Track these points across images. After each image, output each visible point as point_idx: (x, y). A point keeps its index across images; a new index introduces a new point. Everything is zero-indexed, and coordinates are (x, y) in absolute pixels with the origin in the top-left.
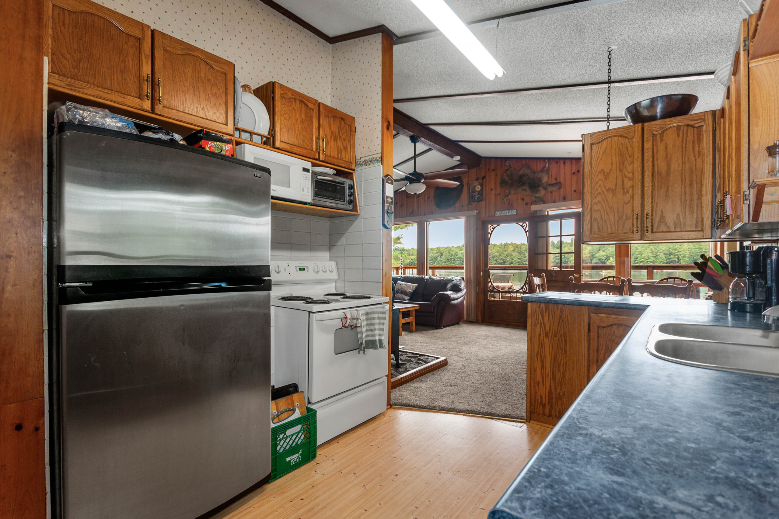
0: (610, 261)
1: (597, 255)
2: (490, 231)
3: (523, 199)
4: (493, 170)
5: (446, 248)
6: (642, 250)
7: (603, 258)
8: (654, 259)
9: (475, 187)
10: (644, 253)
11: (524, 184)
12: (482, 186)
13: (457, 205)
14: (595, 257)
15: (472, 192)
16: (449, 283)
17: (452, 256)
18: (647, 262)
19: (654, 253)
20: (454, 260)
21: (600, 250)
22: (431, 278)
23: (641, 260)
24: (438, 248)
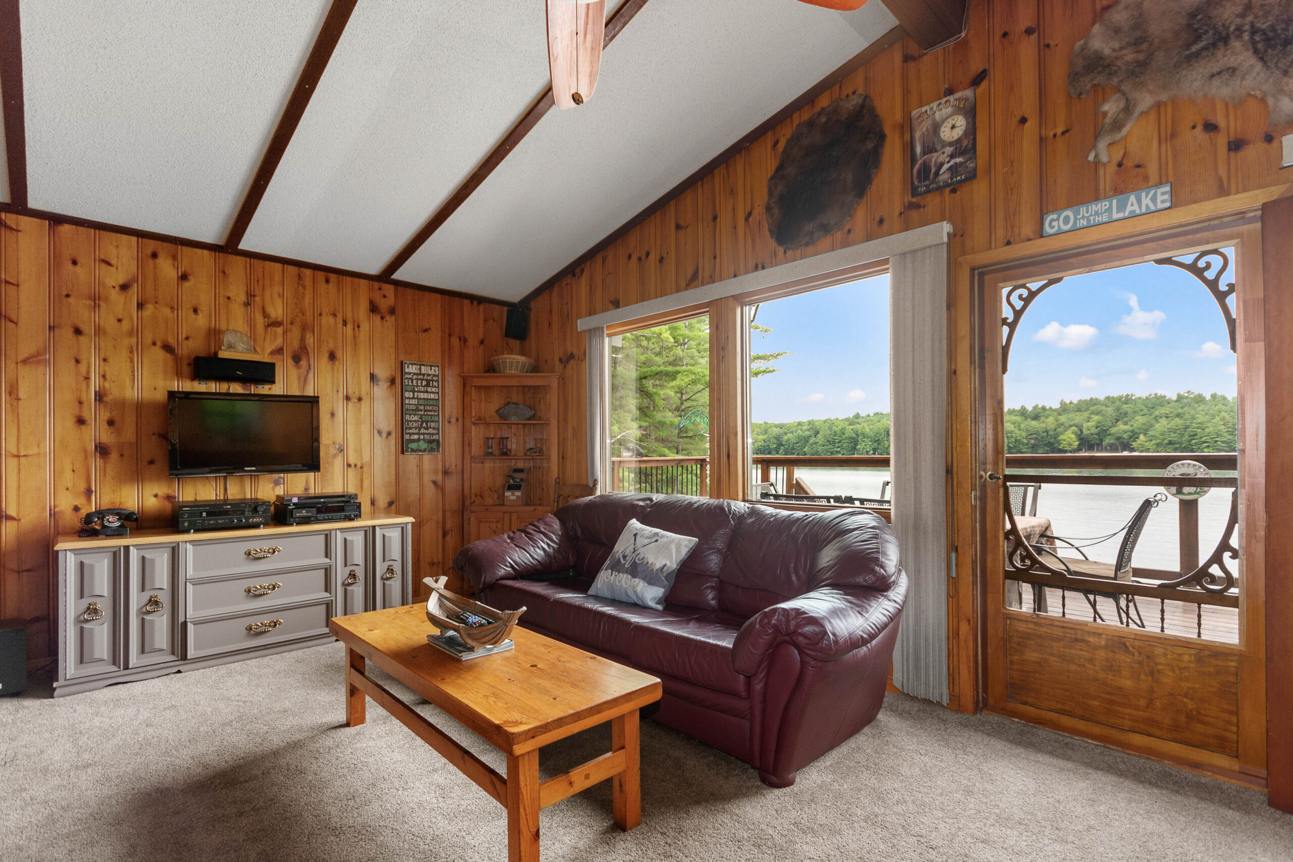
0: (1139, 442)
1: (1113, 430)
2: (1007, 313)
3: (1210, 127)
4: (1029, 31)
5: (825, 422)
6: (1205, 420)
7: (1125, 436)
8: (1231, 437)
9: (936, 127)
10: (1208, 425)
11: (1222, 39)
12: (971, 113)
13: (860, 218)
14: (1109, 435)
15: (924, 153)
16: (827, 542)
17: (835, 436)
18: (1216, 442)
19: (1230, 425)
20: (840, 442)
21: (1117, 420)
22: (753, 512)
23: (1203, 440)
24: (810, 422)
